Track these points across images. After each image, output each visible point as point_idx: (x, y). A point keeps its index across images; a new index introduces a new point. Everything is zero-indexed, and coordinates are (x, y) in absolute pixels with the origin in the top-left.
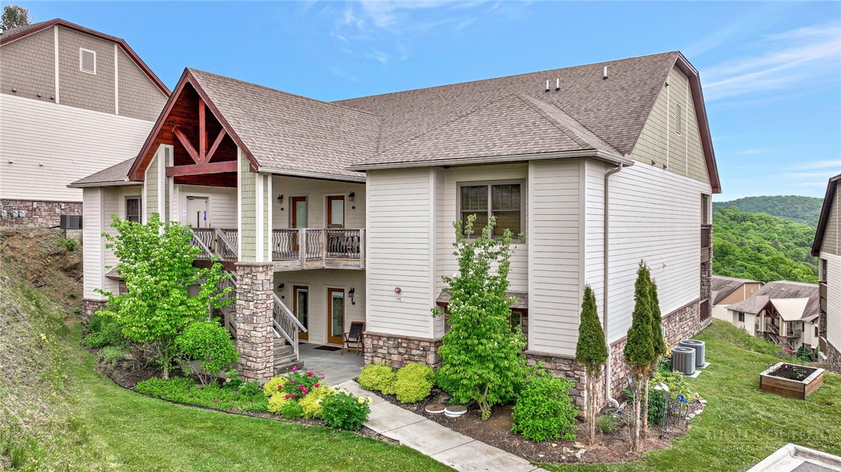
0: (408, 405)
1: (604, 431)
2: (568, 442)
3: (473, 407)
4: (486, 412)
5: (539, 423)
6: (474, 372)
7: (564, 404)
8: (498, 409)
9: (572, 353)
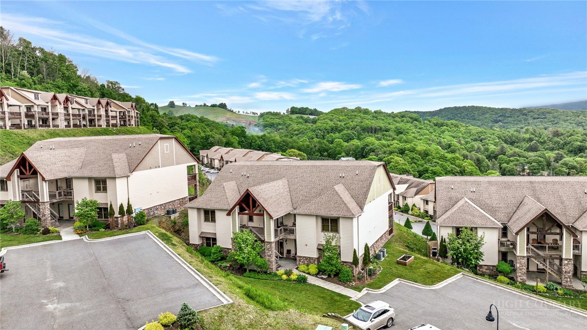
0: (313, 275)
1: (359, 279)
2: (351, 282)
3: (329, 276)
4: (332, 276)
5: (345, 278)
6: (330, 268)
7: (350, 274)
8: (335, 276)
9: (352, 261)
